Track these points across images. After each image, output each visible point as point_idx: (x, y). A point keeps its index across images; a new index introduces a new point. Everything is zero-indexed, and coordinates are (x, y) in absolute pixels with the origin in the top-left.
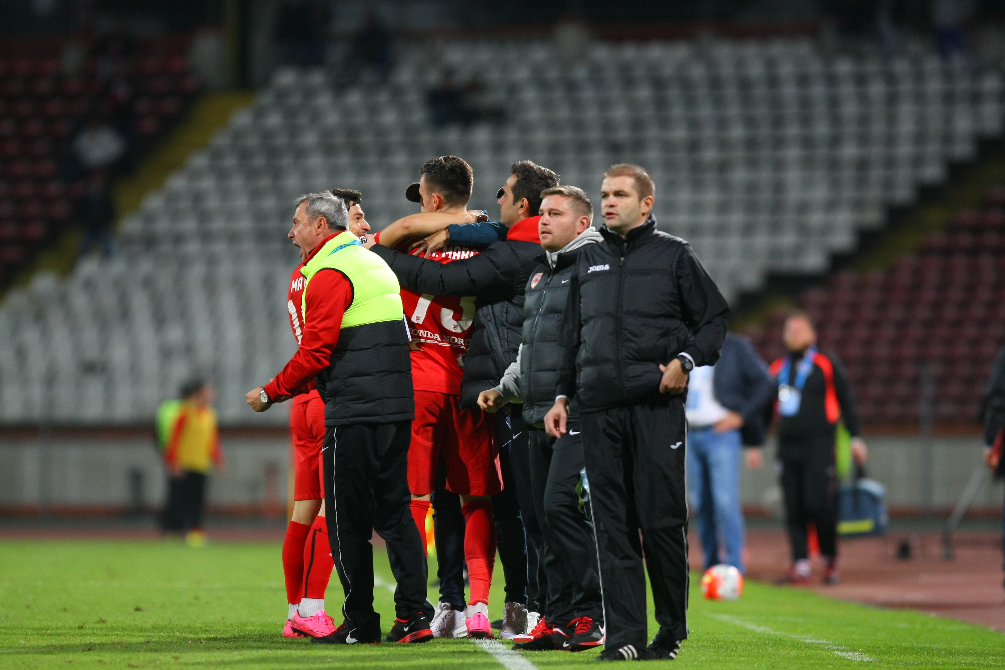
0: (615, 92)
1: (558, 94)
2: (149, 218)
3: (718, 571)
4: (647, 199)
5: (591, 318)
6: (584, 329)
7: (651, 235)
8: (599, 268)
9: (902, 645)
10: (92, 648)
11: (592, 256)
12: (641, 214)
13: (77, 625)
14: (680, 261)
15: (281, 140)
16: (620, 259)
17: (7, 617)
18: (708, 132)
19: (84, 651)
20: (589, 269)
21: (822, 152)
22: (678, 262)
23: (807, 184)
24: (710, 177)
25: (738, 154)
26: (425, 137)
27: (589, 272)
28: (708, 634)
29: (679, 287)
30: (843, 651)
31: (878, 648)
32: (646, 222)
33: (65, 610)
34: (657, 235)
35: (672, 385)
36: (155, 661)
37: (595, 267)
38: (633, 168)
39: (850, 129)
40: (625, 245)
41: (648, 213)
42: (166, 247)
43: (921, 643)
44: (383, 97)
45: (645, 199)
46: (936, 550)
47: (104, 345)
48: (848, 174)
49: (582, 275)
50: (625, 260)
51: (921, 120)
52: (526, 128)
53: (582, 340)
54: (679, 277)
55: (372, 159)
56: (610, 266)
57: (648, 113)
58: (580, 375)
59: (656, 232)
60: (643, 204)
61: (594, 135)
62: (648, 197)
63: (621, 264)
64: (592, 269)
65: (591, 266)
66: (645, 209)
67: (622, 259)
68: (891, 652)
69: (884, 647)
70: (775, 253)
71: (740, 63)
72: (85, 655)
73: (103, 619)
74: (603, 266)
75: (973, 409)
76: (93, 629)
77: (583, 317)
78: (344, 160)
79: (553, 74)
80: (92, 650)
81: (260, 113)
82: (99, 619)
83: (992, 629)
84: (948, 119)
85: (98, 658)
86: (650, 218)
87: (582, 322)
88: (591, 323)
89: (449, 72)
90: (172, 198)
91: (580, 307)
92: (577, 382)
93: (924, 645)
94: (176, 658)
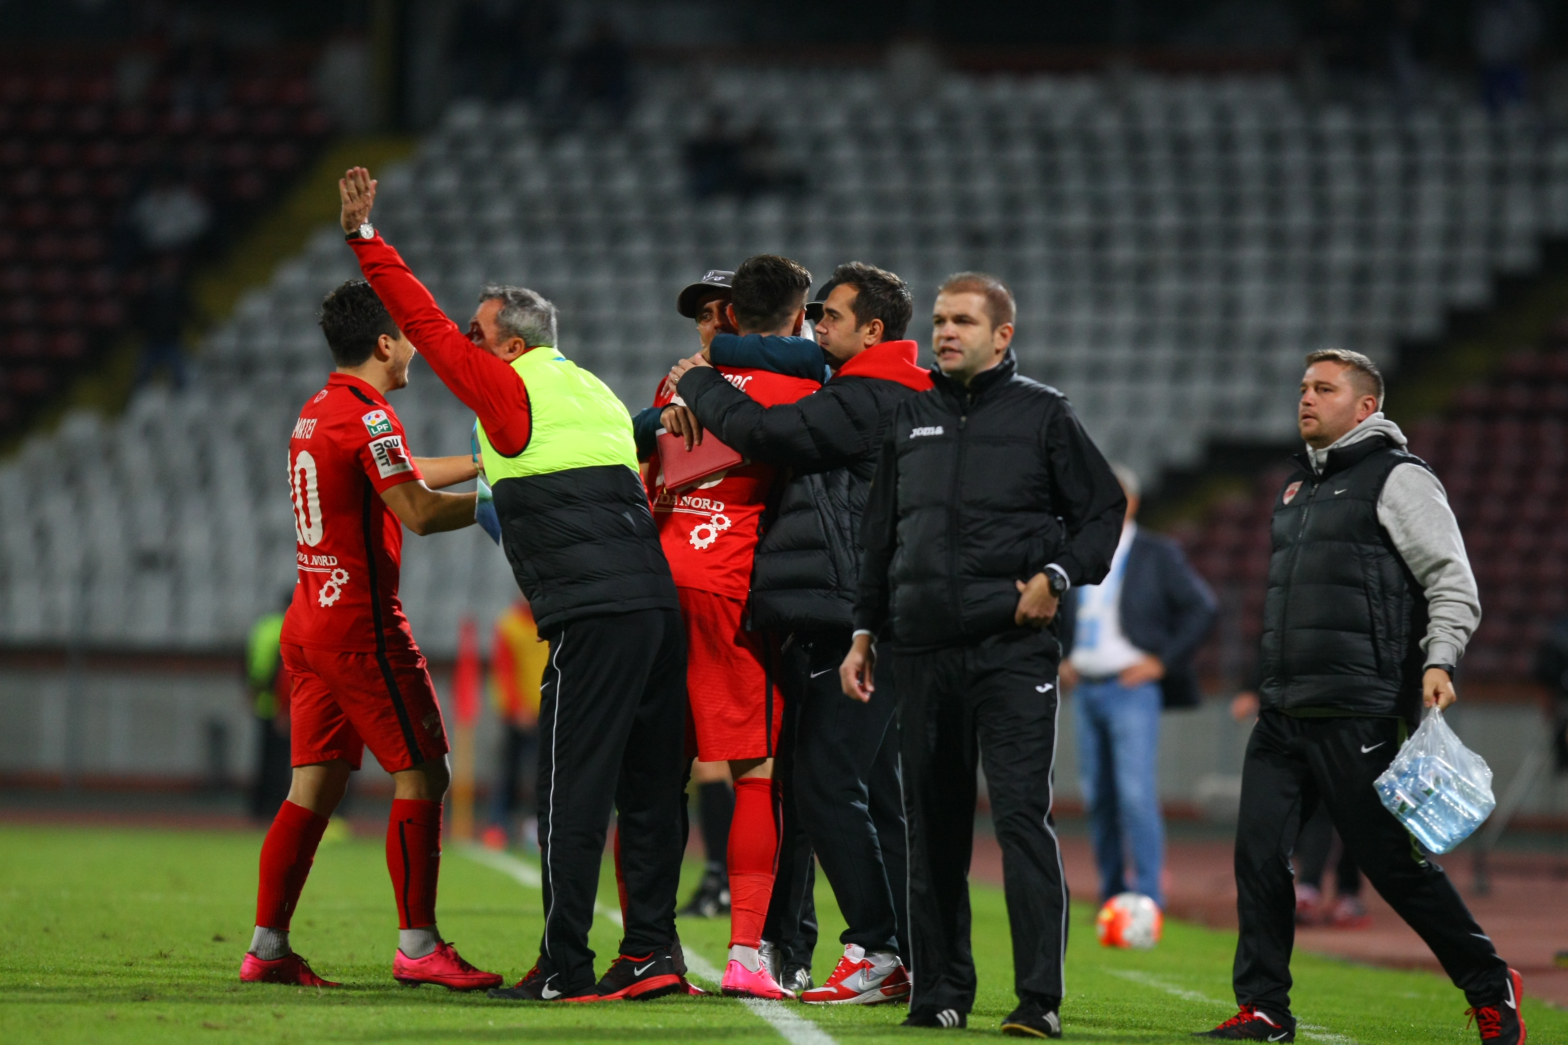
0: (979, 152)
1: (890, 154)
2: (248, 330)
3: (1124, 903)
4: (1004, 328)
5: (913, 508)
6: (901, 525)
7: (1007, 384)
8: (927, 432)
9: (1410, 1025)
10: (148, 998)
11: (918, 414)
12: (994, 351)
13: (123, 960)
14: (1053, 425)
15: (455, 214)
16: (960, 419)
17: (14, 946)
18: (1123, 219)
19: (134, 1000)
20: (912, 433)
21: (1298, 254)
22: (1050, 426)
23: (1274, 303)
24: (1122, 288)
25: (1168, 253)
26: (680, 215)
27: (912, 436)
28: (1108, 1000)
29: (1050, 465)
30: (1317, 1032)
31: (1372, 1028)
32: (1002, 363)
33: (104, 936)
34: (1020, 383)
35: (1033, 613)
36: (245, 1019)
37: (920, 429)
38: (984, 279)
39: (1343, 220)
40: (969, 396)
41: (1004, 349)
42: (271, 377)
43: (1438, 1023)
44: (616, 151)
45: (1000, 328)
46: (1463, 879)
47: (172, 527)
48: (1338, 289)
49: (901, 440)
50: (967, 421)
52: (838, 205)
53: (898, 540)
54: (1050, 450)
55: (596, 247)
56: (945, 429)
57: (1029, 186)
58: (895, 595)
59: (1016, 377)
60: (997, 335)
61: (944, 218)
62: (1004, 325)
63: (961, 427)
64: (917, 432)
65: (915, 428)
66: (1001, 343)
67: (963, 419)
68: (1393, 1036)
69: (1381, 1027)
70: (1222, 409)
72: (136, 1008)
73: (164, 952)
74: (932, 429)
75: (1525, 661)
76: (148, 965)
77: (901, 506)
78: (553, 247)
79: (881, 122)
80: (148, 1000)
81: (423, 171)
82: (157, 952)
83: (1550, 1004)
84: (1497, 209)
85: (157, 1013)
86: (1007, 356)
87: (899, 513)
88: (914, 517)
89: (720, 115)
90: (284, 300)
91: (896, 490)
92: (891, 605)
93: (1443, 1026)
94: (278, 1016)
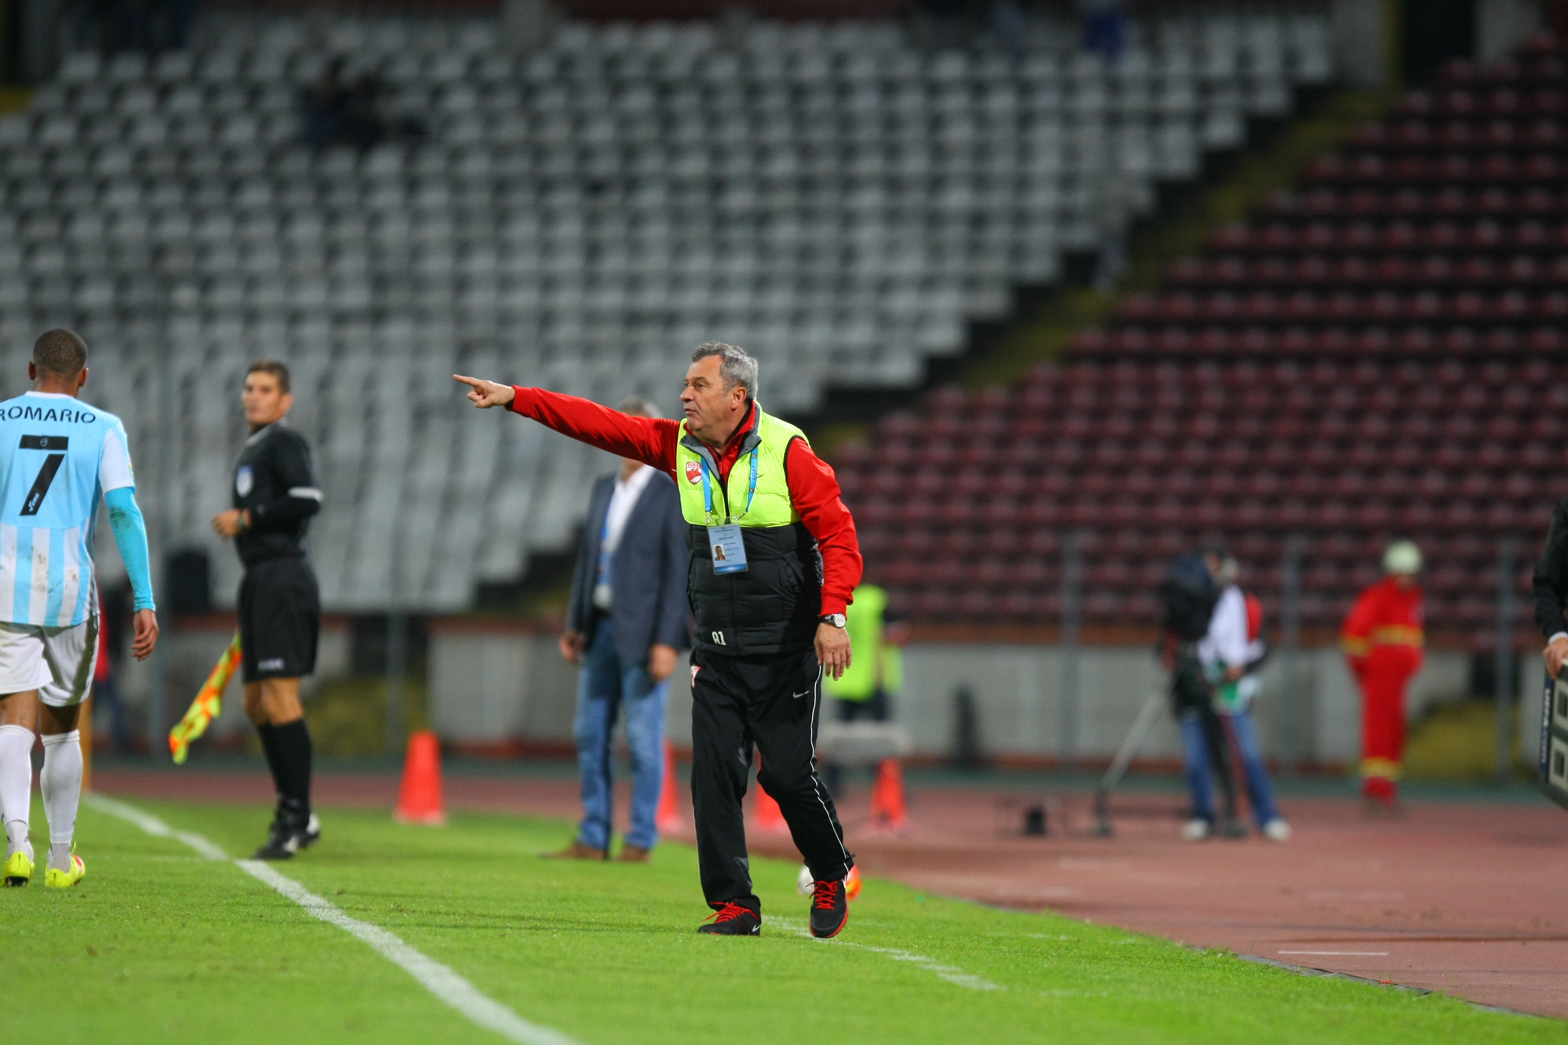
0: (596, 101)
1: (505, 101)
15: (71, 164)
18: (739, 166)
21: (914, 199)
23: (890, 249)
24: (740, 234)
25: (785, 199)
26: (297, 165)
39: (959, 166)
44: (231, 101)
46: (1085, 821)
48: (955, 233)
51: (1070, 153)
52: (455, 153)
55: (212, 196)
57: (645, 132)
61: (562, 166)
70: (840, 355)
71: (791, 60)
78: (169, 196)
79: (498, 70)
81: (38, 123)
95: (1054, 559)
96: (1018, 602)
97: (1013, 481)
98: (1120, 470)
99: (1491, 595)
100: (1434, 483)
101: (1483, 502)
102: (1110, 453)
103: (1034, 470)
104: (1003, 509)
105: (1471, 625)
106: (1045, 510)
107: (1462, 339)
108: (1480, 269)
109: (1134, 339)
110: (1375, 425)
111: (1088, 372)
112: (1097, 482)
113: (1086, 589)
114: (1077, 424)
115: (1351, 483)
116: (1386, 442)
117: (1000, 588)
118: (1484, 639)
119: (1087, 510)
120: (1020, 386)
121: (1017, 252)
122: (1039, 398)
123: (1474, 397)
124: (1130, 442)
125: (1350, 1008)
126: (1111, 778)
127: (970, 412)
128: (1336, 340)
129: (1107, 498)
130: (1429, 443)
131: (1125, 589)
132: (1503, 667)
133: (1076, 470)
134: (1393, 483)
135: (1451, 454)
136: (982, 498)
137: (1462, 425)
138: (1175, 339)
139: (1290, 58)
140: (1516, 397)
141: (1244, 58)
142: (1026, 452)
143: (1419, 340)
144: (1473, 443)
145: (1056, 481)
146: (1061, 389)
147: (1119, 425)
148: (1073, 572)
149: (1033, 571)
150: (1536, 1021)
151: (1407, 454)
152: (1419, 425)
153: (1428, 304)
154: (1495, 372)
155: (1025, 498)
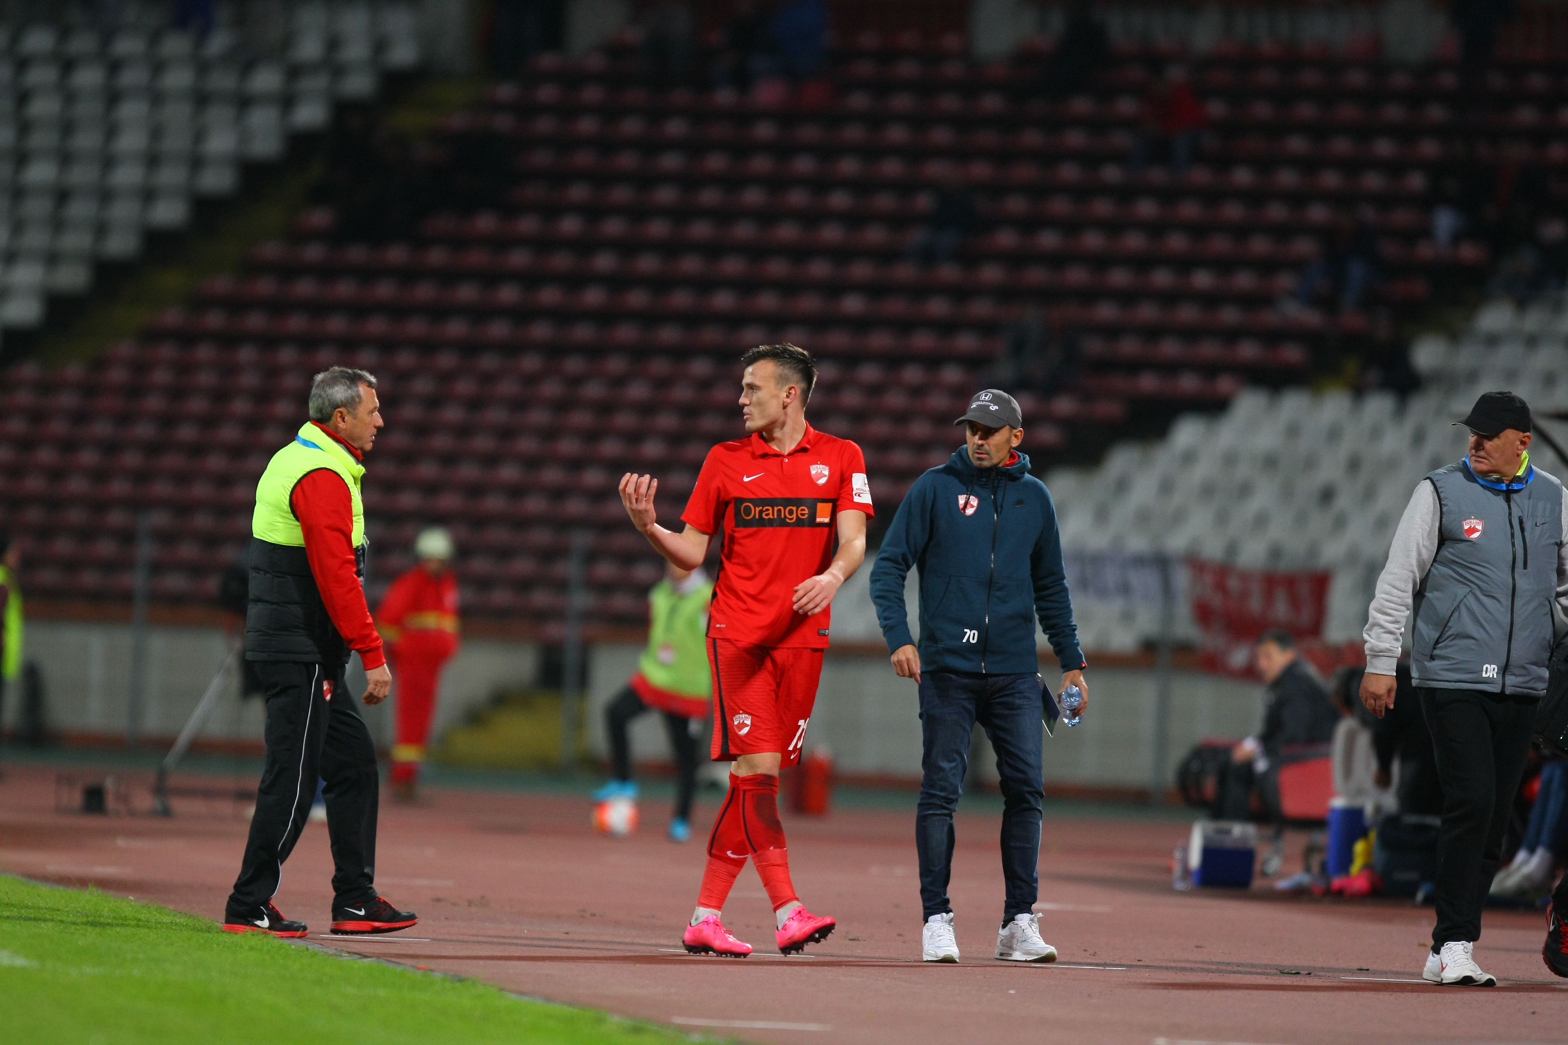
39: (44, 140)
46: (144, 801)
48: (38, 206)
51: (156, 133)
95: (127, 537)
96: (90, 579)
97: (88, 457)
98: (197, 450)
99: (561, 586)
100: (509, 473)
101: (558, 494)
102: (186, 433)
103: (111, 448)
104: (77, 485)
105: (542, 616)
106: (119, 487)
107: (541, 331)
108: (562, 261)
109: (214, 320)
110: (452, 414)
111: (167, 351)
112: (172, 461)
113: (157, 568)
114: (154, 403)
115: (427, 470)
116: (463, 431)
117: (71, 565)
118: (554, 630)
119: (162, 489)
120: (100, 364)
121: (101, 229)
122: (117, 375)
123: (551, 389)
124: (209, 422)
125: (382, 993)
126: (170, 760)
127: (45, 387)
128: (416, 327)
129: (183, 478)
130: (506, 433)
131: (196, 570)
132: (571, 658)
133: (153, 449)
134: (468, 472)
135: (527, 445)
136: (57, 474)
137: (539, 417)
138: (256, 321)
139: (380, 46)
140: (594, 390)
141: (333, 43)
142: (102, 429)
143: (499, 329)
144: (550, 434)
145: (131, 459)
146: (140, 367)
147: (197, 405)
148: (146, 550)
149: (106, 548)
150: (566, 1010)
151: (483, 443)
152: (496, 415)
153: (508, 294)
154: (574, 365)
155: (100, 476)
